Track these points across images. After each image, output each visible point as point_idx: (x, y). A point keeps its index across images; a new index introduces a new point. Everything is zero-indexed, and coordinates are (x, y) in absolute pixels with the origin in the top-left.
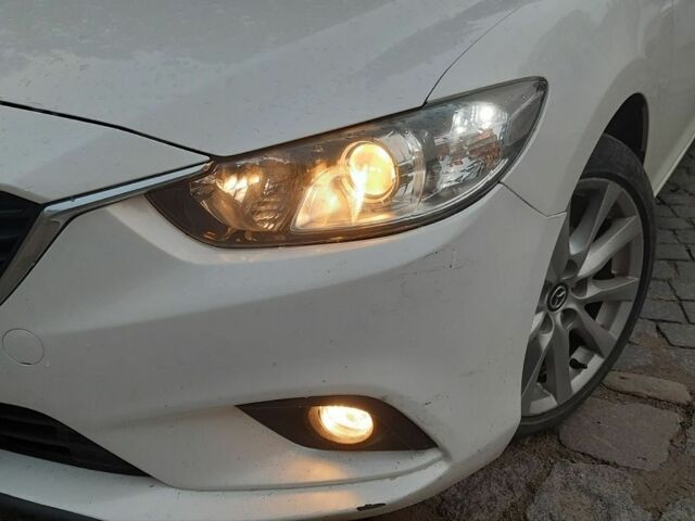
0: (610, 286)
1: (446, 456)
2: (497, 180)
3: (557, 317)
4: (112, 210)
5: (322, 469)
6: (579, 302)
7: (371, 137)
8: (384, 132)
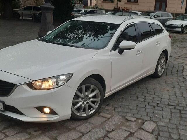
0: (95, 99)
1: (59, 116)
2: (64, 84)
3: (85, 103)
4: (22, 85)
5: (44, 116)
6: (89, 101)
7: (50, 79)
8: (52, 78)
